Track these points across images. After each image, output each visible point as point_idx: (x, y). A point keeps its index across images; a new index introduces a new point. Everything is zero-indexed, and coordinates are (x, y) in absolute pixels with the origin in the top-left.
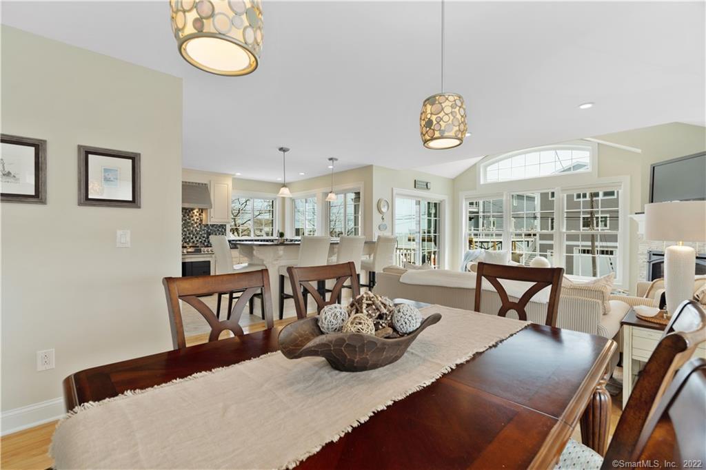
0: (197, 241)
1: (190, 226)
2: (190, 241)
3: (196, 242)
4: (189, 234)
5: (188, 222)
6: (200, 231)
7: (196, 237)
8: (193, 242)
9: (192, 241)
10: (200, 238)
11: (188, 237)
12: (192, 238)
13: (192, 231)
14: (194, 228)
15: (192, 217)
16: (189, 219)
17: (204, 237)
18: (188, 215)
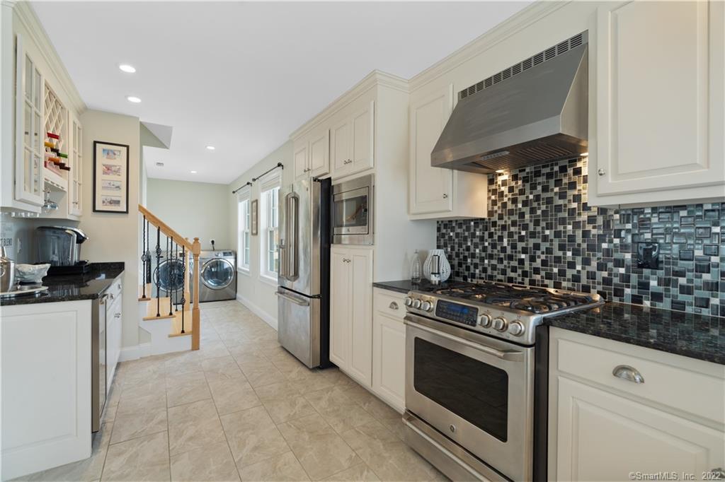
0: (591, 276)
1: (563, 221)
2: (562, 273)
3: (584, 281)
4: (562, 248)
5: (559, 208)
6: (601, 238)
7: (586, 262)
8: (576, 279)
9: (570, 273)
10: (601, 267)
11: (558, 259)
12: (572, 265)
13: (572, 238)
14: (577, 225)
15: (572, 185)
16: (562, 195)
17: (619, 263)
18: (558, 183)
